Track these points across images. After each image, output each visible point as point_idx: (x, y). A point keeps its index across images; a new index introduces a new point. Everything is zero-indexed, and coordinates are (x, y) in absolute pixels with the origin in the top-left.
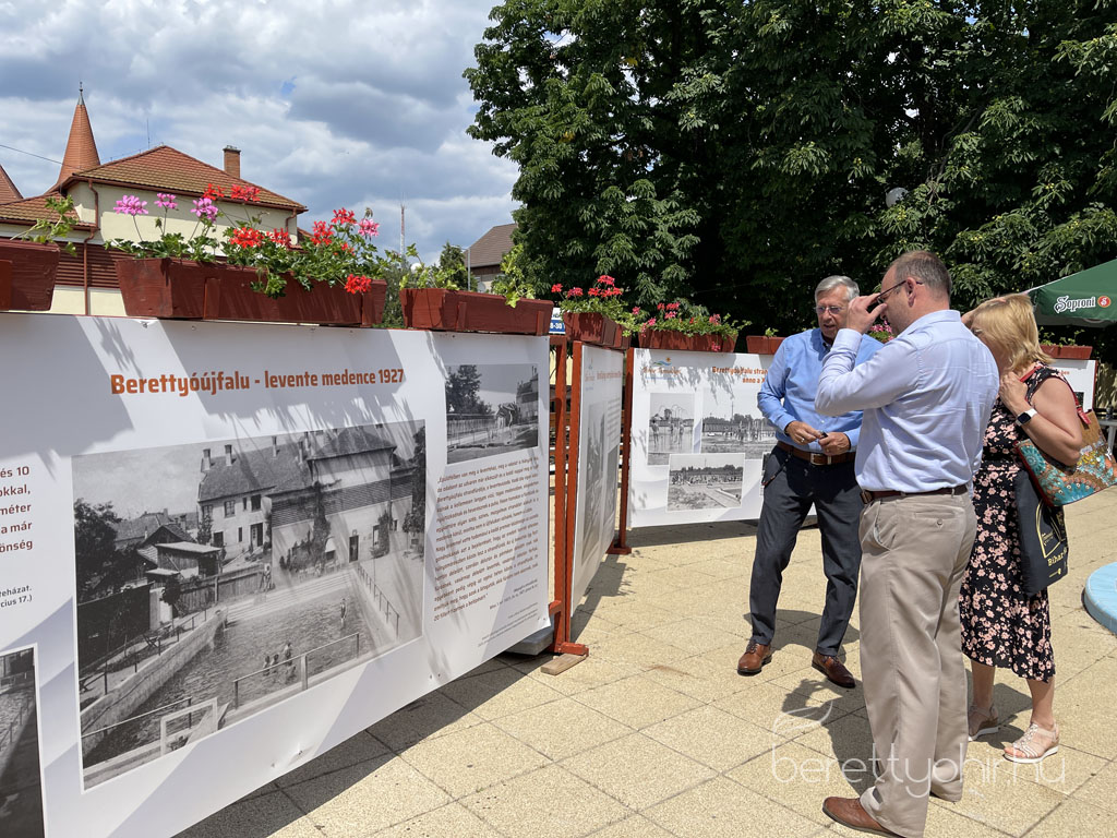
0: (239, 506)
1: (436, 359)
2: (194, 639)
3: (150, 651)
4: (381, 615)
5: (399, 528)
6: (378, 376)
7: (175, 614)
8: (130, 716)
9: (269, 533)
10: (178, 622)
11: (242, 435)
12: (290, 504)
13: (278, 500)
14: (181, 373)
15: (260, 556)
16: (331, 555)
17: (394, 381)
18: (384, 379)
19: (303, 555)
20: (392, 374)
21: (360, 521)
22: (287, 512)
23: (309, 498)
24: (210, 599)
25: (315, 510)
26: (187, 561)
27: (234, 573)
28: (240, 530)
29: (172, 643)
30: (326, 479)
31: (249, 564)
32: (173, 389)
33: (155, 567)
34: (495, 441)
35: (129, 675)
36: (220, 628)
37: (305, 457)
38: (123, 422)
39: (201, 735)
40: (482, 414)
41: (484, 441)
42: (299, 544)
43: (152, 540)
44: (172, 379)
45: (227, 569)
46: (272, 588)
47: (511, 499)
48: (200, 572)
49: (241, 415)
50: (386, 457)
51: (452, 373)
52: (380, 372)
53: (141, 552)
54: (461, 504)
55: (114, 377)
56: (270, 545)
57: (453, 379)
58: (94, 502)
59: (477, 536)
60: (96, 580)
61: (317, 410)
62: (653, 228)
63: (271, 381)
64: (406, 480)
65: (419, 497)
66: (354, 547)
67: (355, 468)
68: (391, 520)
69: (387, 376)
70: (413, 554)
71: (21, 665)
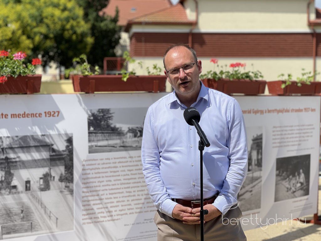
6: (44, 115)
16: (15, 187)
17: (53, 116)
18: (47, 115)
20: (52, 113)
23: (2, 163)
25: (5, 168)
30: (11, 156)
34: (125, 144)
40: (115, 132)
41: (116, 144)
50: (47, 149)
51: (93, 112)
52: (45, 113)
54: (99, 173)
57: (93, 115)
59: (112, 189)
64: (59, 159)
65: (69, 168)
66: (28, 185)
67: (29, 152)
68: (51, 176)
69: (49, 114)
70: (66, 192)
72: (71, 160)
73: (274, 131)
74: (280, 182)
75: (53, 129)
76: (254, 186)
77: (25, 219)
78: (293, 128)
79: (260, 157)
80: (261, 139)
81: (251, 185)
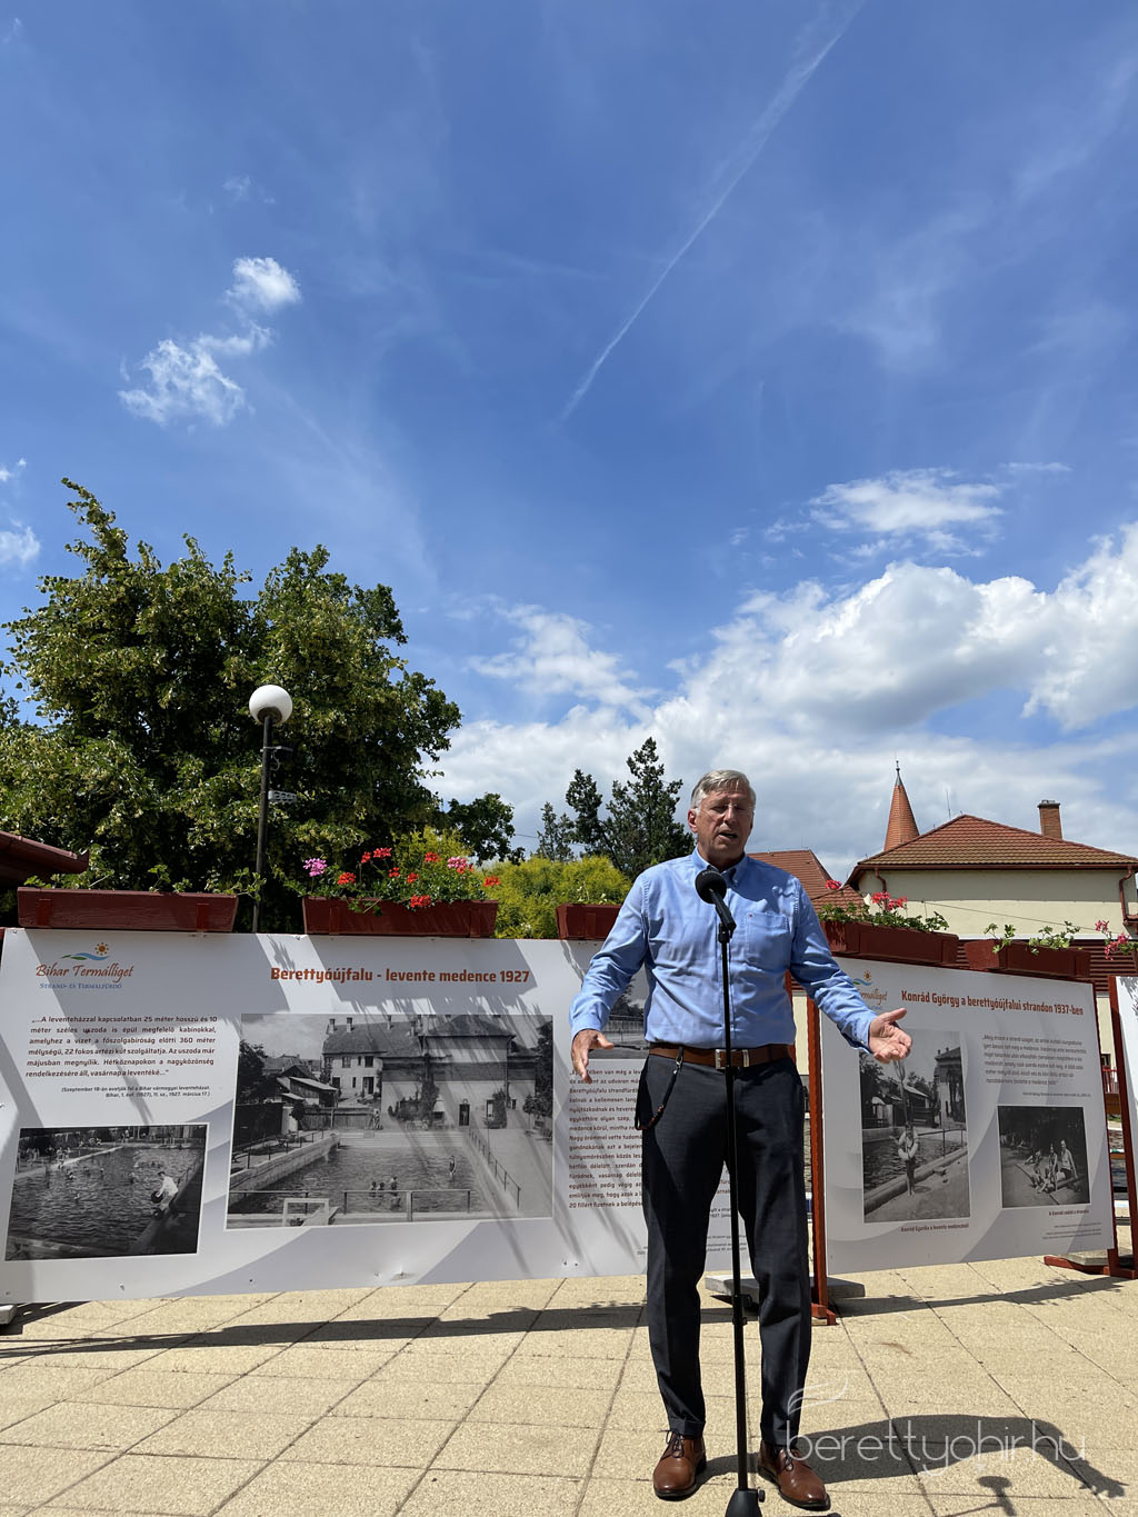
0: (354, 1062)
2: (313, 1149)
3: (280, 1148)
4: (497, 1183)
5: (521, 1103)
6: (499, 977)
7: (300, 1128)
8: (263, 1189)
9: (380, 1086)
10: (301, 1134)
11: (362, 1014)
12: (399, 1067)
13: (388, 1062)
14: (321, 968)
15: (370, 1102)
16: (440, 1115)
17: (516, 980)
18: (506, 978)
19: (411, 1109)
20: (515, 975)
21: (479, 1094)
22: (397, 1073)
23: (418, 1066)
24: (326, 1125)
25: (424, 1076)
26: (311, 1092)
27: (347, 1109)
28: (355, 1079)
29: (296, 1148)
30: (436, 1052)
31: (360, 1106)
32: (312, 978)
33: (288, 1092)
35: (265, 1160)
36: (334, 1147)
37: (416, 1034)
39: (314, 1224)
40: (635, 1016)
42: (407, 1099)
43: (287, 1074)
44: (313, 972)
45: (341, 1105)
46: (380, 1128)
48: (320, 1103)
50: (503, 1043)
52: (503, 973)
53: (279, 1079)
54: (604, 1100)
55: (273, 969)
56: (380, 1096)
58: (252, 1042)
59: (631, 1137)
60: (248, 1092)
63: (391, 976)
64: (527, 1066)
65: (545, 1084)
66: (465, 1114)
67: (468, 1048)
68: (509, 1099)
69: (509, 976)
70: (537, 1135)
71: (199, 1133)
72: (549, 1068)
73: (986, 1046)
74: (1014, 1161)
75: (513, 1004)
76: (950, 1163)
78: (1031, 1044)
79: (957, 1099)
80: (959, 1058)
81: (942, 1160)
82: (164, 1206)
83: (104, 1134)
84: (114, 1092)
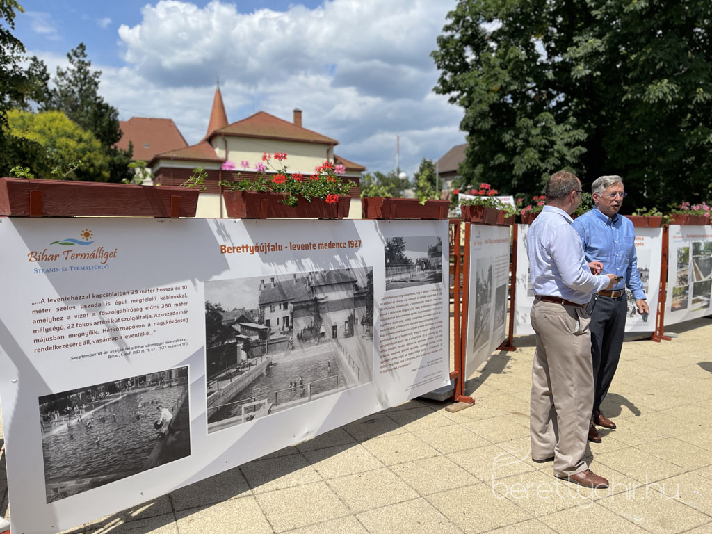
0: (277, 307)
1: (379, 235)
2: (256, 370)
3: (237, 373)
4: (350, 368)
5: (359, 322)
6: (347, 244)
7: (248, 357)
8: (229, 402)
9: (292, 321)
10: (249, 361)
11: (279, 273)
12: (302, 307)
13: (296, 305)
14: (251, 244)
15: (287, 332)
16: (323, 334)
17: (356, 246)
18: (350, 245)
19: (308, 333)
20: (355, 243)
21: (338, 318)
22: (301, 312)
23: (311, 305)
24: (264, 352)
25: (314, 311)
26: (254, 332)
27: (275, 340)
28: (278, 319)
29: (247, 371)
30: (320, 296)
31: (282, 336)
32: (247, 251)
33: (239, 334)
34: (414, 279)
35: (228, 383)
36: (268, 366)
37: (309, 285)
38: (226, 267)
39: (260, 416)
40: (406, 264)
41: (407, 278)
42: (306, 328)
43: (238, 321)
44: (247, 247)
45: (272, 337)
46: (293, 348)
47: (424, 311)
48: (259, 338)
49: (278, 264)
50: (351, 286)
51: (389, 241)
52: (349, 242)
53: (233, 326)
54: (394, 312)
55: (222, 246)
56: (292, 327)
57: (389, 245)
58: (213, 302)
59: (404, 331)
60: (214, 338)
61: (315, 261)
62: (553, 143)
63: (293, 247)
64: (362, 298)
65: (370, 307)
66: (335, 331)
68: (355, 319)
69: (352, 244)
70: (367, 337)
71: (183, 373)
72: (372, 298)
73: (496, 262)
75: (353, 261)
77: (331, 374)
78: (502, 258)
79: (491, 288)
80: (492, 269)
81: (487, 317)
82: (164, 429)
83: (111, 387)
84: (114, 354)
